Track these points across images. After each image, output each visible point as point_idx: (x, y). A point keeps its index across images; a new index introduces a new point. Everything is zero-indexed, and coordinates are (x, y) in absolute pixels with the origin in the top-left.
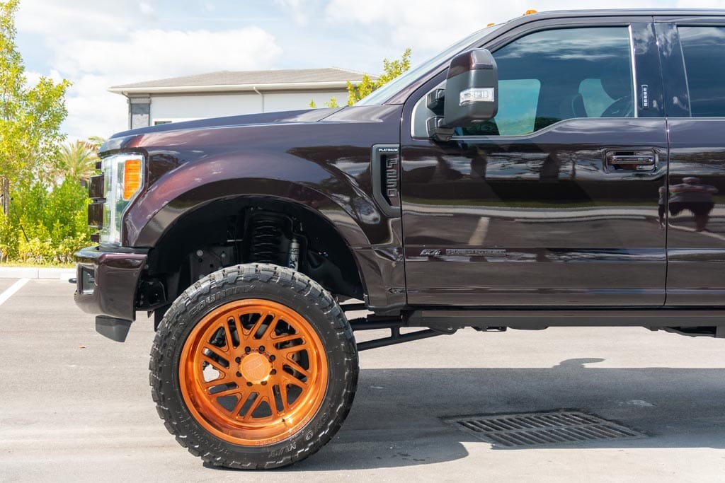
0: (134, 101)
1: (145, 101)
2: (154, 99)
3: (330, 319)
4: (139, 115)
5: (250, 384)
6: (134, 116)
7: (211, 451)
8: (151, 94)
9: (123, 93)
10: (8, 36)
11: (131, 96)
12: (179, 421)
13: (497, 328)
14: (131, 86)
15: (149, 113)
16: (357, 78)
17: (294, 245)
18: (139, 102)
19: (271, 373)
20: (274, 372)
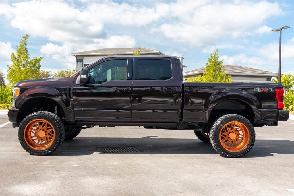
0: (78, 58)
1: (82, 58)
2: (85, 58)
3: (56, 123)
4: (80, 63)
5: (41, 137)
6: (78, 63)
7: (30, 151)
8: (83, 56)
9: (74, 55)
10: (25, 46)
11: (77, 56)
12: (24, 144)
13: (103, 126)
14: (77, 53)
15: (83, 62)
16: (147, 51)
17: (56, 107)
18: (80, 58)
19: (45, 135)
20: (46, 135)
